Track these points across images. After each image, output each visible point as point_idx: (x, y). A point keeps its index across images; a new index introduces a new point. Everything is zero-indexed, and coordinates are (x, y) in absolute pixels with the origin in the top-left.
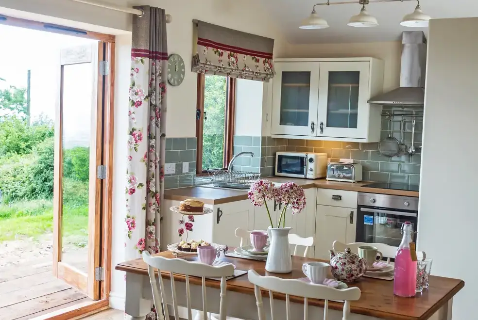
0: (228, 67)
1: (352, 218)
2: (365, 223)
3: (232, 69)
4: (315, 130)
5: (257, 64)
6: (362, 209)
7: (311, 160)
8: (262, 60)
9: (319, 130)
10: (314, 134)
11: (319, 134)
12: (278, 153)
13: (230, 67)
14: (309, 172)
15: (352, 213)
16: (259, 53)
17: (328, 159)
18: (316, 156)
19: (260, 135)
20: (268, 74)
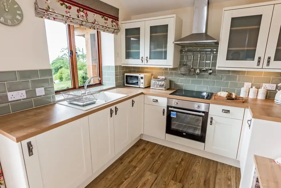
0: (77, 18)
1: (164, 113)
2: (171, 116)
3: (83, 21)
4: (143, 61)
5: (106, 21)
6: (170, 109)
7: (142, 78)
8: (110, 20)
9: (146, 61)
10: (143, 64)
11: (146, 64)
12: (126, 74)
13: (79, 19)
14: (141, 84)
15: (164, 110)
16: (108, 15)
17: (152, 76)
18: (145, 76)
19: (114, 65)
20: (115, 29)
